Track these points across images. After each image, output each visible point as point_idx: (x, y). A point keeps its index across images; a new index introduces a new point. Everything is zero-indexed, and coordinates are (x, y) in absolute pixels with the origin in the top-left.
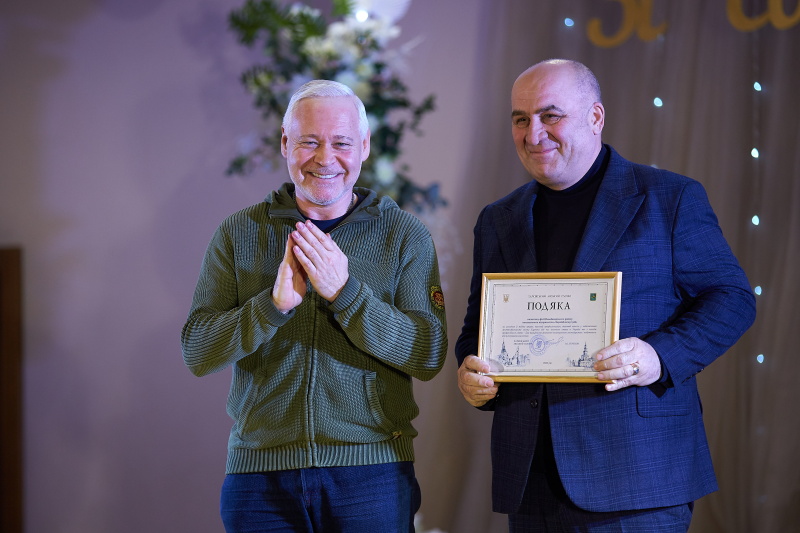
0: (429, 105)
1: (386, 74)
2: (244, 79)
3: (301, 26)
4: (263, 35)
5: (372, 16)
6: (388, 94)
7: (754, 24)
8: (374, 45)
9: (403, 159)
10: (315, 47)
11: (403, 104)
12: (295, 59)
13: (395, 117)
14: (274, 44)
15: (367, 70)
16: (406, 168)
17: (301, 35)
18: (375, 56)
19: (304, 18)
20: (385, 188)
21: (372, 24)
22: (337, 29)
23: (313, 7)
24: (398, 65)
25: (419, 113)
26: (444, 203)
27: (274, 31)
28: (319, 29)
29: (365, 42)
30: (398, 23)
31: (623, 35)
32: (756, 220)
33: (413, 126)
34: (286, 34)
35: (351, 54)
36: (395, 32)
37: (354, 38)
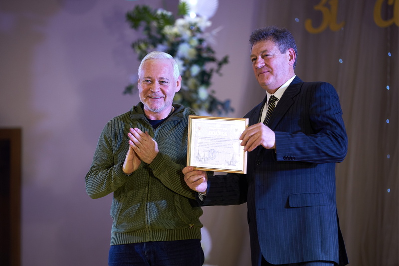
0: (225, 60)
1: (205, 45)
2: (133, 46)
3: (162, 20)
4: (143, 24)
5: (198, 16)
6: (205, 55)
7: (388, 23)
8: (198, 30)
9: (212, 87)
10: (169, 30)
11: (212, 60)
12: (159, 36)
13: (209, 66)
14: (148, 29)
15: (195, 42)
16: (213, 92)
17: (162, 25)
18: (199, 36)
19: (163, 16)
20: (203, 102)
21: (197, 20)
22: (180, 22)
23: (168, 10)
24: (210, 40)
25: (220, 64)
26: (232, 110)
27: (148, 23)
28: (171, 22)
29: (194, 29)
30: (210, 19)
31: (323, 27)
32: (388, 121)
33: (218, 71)
34: (154, 24)
35: (187, 34)
36: (209, 24)
37: (188, 26)
